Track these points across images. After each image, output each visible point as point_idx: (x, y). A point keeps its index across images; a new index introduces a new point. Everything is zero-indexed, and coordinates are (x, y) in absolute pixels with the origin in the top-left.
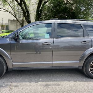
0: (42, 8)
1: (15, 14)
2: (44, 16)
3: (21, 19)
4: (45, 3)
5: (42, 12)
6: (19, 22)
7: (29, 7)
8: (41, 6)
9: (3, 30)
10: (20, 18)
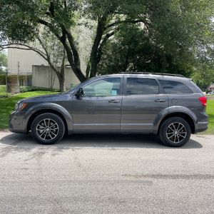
0: (102, 45)
1: (47, 55)
2: (105, 59)
3: (59, 65)
4: (108, 36)
5: (102, 53)
6: (55, 70)
7: (77, 44)
8: (102, 41)
9: (21, 87)
10: (56, 62)
